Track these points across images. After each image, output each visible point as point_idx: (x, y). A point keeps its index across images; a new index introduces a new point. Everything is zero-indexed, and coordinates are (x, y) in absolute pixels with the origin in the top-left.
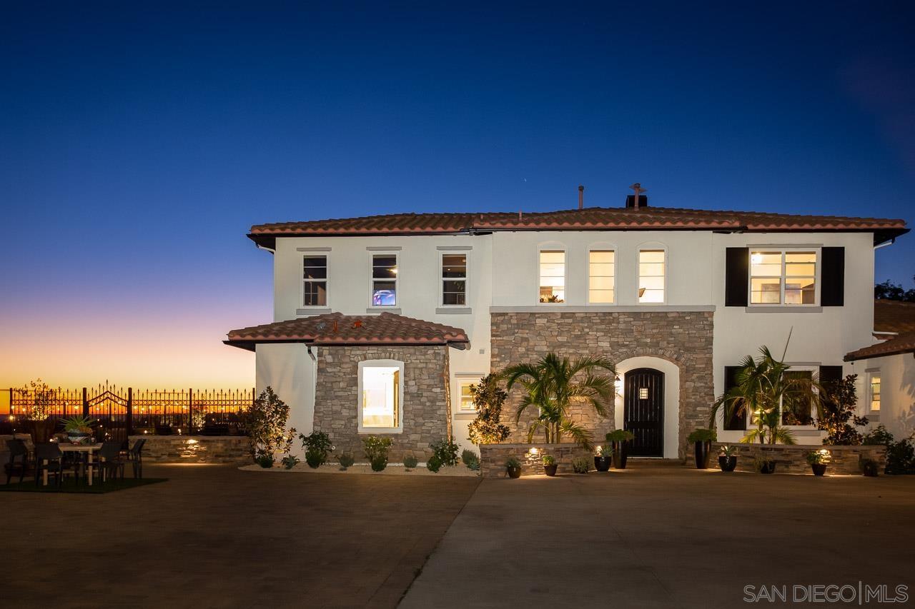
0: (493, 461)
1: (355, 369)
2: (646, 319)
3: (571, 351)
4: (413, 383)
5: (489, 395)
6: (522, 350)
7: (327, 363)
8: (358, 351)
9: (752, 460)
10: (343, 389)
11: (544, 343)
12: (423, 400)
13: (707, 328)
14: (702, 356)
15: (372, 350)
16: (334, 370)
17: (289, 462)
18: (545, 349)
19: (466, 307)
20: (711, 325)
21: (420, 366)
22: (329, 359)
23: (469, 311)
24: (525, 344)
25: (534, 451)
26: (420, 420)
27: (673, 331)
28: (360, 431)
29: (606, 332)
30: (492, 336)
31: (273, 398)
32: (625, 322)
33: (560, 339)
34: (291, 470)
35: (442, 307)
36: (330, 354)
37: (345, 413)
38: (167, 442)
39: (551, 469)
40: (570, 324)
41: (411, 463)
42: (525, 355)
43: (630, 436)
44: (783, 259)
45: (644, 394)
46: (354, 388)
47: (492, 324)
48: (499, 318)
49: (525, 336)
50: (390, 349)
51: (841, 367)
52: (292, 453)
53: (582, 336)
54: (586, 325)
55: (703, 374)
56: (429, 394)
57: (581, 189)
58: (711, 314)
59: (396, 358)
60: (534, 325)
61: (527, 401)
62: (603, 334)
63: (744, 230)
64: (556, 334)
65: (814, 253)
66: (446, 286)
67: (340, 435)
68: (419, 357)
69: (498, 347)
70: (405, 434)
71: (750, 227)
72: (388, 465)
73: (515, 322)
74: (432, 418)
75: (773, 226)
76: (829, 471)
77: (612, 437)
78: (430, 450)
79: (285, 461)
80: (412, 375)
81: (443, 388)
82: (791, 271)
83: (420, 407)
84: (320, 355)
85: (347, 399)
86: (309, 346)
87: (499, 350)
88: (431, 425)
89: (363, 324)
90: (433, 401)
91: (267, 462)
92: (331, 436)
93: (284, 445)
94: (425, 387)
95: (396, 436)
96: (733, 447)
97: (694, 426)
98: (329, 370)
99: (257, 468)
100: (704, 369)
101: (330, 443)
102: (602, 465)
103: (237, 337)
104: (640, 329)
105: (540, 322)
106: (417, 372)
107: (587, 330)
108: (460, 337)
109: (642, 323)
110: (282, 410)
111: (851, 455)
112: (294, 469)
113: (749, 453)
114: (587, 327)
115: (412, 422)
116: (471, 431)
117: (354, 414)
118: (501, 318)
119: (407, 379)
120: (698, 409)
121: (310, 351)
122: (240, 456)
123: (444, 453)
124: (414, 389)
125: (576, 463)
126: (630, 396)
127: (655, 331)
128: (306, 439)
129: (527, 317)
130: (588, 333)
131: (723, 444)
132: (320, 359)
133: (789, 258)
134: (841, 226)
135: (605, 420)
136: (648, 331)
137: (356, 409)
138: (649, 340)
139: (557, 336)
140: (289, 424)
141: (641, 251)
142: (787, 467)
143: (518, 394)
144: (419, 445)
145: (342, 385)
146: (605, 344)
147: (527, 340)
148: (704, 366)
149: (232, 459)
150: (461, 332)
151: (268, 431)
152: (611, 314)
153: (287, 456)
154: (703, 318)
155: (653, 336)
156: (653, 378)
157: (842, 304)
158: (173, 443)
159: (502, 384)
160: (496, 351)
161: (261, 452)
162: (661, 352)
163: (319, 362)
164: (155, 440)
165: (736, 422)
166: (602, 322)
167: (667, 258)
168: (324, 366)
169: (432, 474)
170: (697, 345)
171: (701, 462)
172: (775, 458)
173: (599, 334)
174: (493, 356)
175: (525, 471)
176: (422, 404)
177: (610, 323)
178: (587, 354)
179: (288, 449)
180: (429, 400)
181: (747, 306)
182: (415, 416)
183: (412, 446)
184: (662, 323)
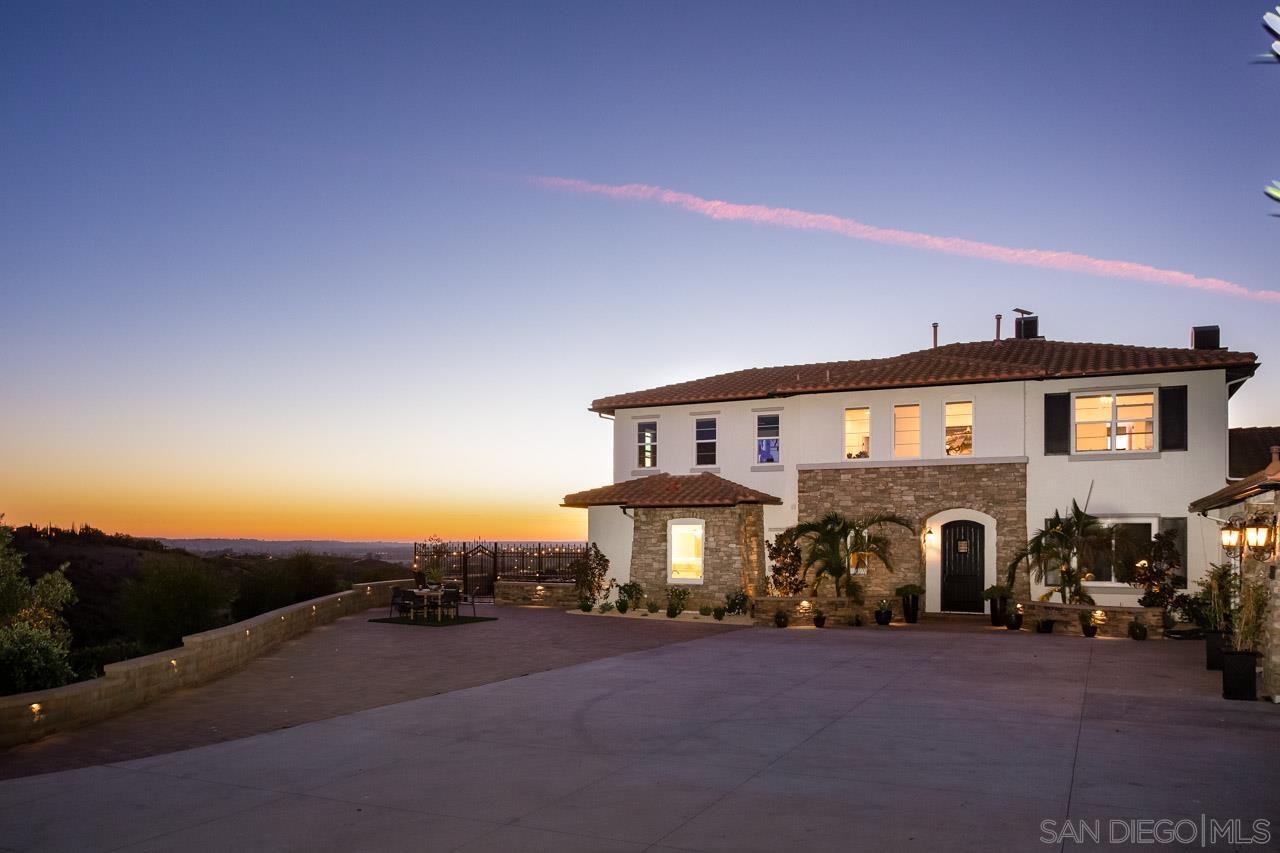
0: (764, 612)
1: (665, 527)
2: (954, 472)
3: (875, 505)
6: (827, 504)
7: (641, 523)
8: (667, 511)
10: (655, 545)
11: (850, 498)
12: (721, 554)
13: (1018, 479)
15: (677, 511)
16: (649, 528)
18: (850, 504)
19: (778, 464)
20: (1024, 476)
21: (719, 524)
22: (643, 518)
24: (830, 499)
25: (805, 603)
26: (718, 573)
27: (982, 484)
28: (670, 581)
29: (911, 487)
30: (800, 492)
31: (597, 552)
32: (930, 476)
33: (863, 493)
34: (603, 615)
35: (757, 465)
36: (644, 515)
37: (656, 565)
38: (521, 588)
39: (819, 621)
40: (874, 479)
42: (831, 510)
44: (1114, 402)
45: (962, 546)
46: (663, 544)
47: (799, 481)
48: (806, 475)
49: (831, 491)
50: (693, 509)
51: (1186, 520)
53: (886, 491)
54: (890, 479)
55: (1015, 527)
56: (726, 549)
58: (1025, 464)
59: (698, 516)
60: (839, 481)
62: (907, 488)
64: (861, 488)
65: (1152, 393)
66: (761, 445)
67: (652, 585)
68: (718, 516)
69: (804, 503)
70: (705, 585)
72: (683, 613)
73: (821, 478)
74: (728, 570)
75: (1103, 370)
78: (725, 600)
79: (603, 606)
80: (712, 532)
81: (739, 543)
82: (1122, 413)
83: (718, 560)
84: (636, 515)
85: (656, 553)
86: (625, 508)
87: (806, 505)
88: (727, 577)
90: (730, 556)
91: (587, 607)
92: (644, 585)
93: (603, 593)
94: (724, 543)
95: (698, 586)
98: (643, 528)
99: (579, 611)
100: (1016, 523)
101: (642, 591)
102: (883, 618)
103: (572, 501)
104: (946, 482)
105: (844, 477)
106: (716, 530)
107: (891, 485)
108: (769, 497)
109: (947, 476)
110: (604, 563)
111: (1125, 618)
114: (891, 482)
115: (711, 574)
117: (662, 566)
118: (808, 475)
119: (708, 535)
121: (625, 512)
123: (738, 603)
125: (848, 615)
126: (948, 549)
127: (961, 484)
128: (621, 588)
129: (833, 472)
130: (892, 487)
132: (636, 518)
133: (1121, 400)
136: (954, 484)
137: (666, 560)
138: (955, 493)
139: (861, 491)
140: (608, 576)
141: (949, 403)
144: (717, 595)
145: (654, 541)
146: (910, 498)
147: (832, 495)
148: (1015, 519)
152: (915, 467)
153: (605, 602)
154: (1013, 471)
155: (959, 489)
156: (974, 531)
157: (1186, 450)
158: (526, 588)
160: (803, 506)
162: (968, 505)
163: (635, 521)
166: (907, 476)
167: (975, 408)
170: (1007, 497)
171: (997, 619)
173: (903, 488)
174: (800, 511)
175: (796, 622)
176: (721, 558)
177: (914, 477)
178: (891, 509)
179: (606, 597)
180: (726, 555)
181: (1069, 454)
182: (714, 568)
183: (711, 596)
184: (969, 476)
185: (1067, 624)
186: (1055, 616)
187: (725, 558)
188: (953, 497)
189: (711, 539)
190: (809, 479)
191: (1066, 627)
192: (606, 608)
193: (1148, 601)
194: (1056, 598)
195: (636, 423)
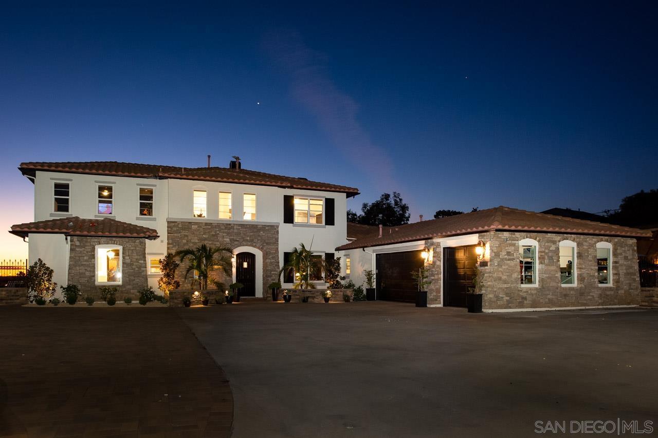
0: (176, 299)
1: (93, 250)
2: (248, 228)
3: (210, 243)
4: (127, 258)
5: (169, 265)
6: (185, 241)
7: (76, 246)
8: (96, 240)
9: (298, 297)
10: (86, 261)
11: (197, 238)
12: (134, 267)
13: (275, 233)
14: (273, 247)
15: (103, 240)
16: (81, 250)
17: (56, 302)
18: (197, 241)
19: (153, 217)
20: (278, 232)
21: (132, 248)
22: (78, 243)
23: (155, 219)
24: (186, 238)
25: (197, 293)
26: (132, 278)
27: (260, 234)
28: (97, 284)
29: (228, 234)
30: (168, 233)
31: (42, 265)
32: (236, 229)
33: (204, 236)
35: (139, 216)
36: (78, 241)
37: (88, 274)
39: (205, 302)
40: (209, 229)
41: (128, 301)
42: (186, 244)
43: (241, 286)
44: (309, 202)
45: (245, 265)
46: (93, 260)
47: (168, 227)
48: (172, 225)
49: (186, 234)
50: (114, 239)
51: (334, 254)
52: (56, 296)
53: (216, 235)
54: (218, 229)
55: (274, 255)
56: (137, 263)
57: (209, 157)
58: (278, 227)
59: (117, 243)
60: (191, 228)
61: (191, 268)
63: (291, 187)
65: (323, 200)
66: (142, 205)
67: (85, 286)
68: (131, 244)
69: (172, 239)
70: (125, 285)
71: (295, 186)
72: (116, 302)
73: (181, 226)
74: (139, 277)
75: (304, 187)
76: (331, 300)
77: (232, 287)
80: (127, 253)
81: (145, 261)
82: (312, 208)
83: (132, 271)
84: (71, 241)
85: (88, 266)
86: (66, 236)
87: (171, 241)
88: (138, 280)
89: (96, 225)
90: (140, 267)
91: (42, 302)
92: (79, 287)
93: (50, 292)
94: (135, 260)
95: (120, 286)
96: (289, 290)
97: (271, 281)
98: (77, 249)
99: (35, 305)
100: (275, 253)
101: (79, 290)
102: (230, 300)
103: (18, 229)
104: (244, 232)
105: (194, 227)
106: (130, 252)
107: (218, 232)
108: (154, 234)
109: (245, 230)
110: (50, 272)
112: (59, 306)
113: (297, 293)
114: (218, 231)
115: (128, 279)
116: (160, 283)
117: (92, 275)
119: (124, 255)
120: (272, 273)
121: (66, 239)
123: (147, 295)
124: (128, 261)
125: (217, 299)
126: (239, 266)
127: (251, 234)
128: (64, 289)
129: (187, 224)
130: (218, 234)
131: (285, 290)
132: (72, 243)
133: (312, 202)
134: (333, 189)
135: (228, 278)
136: (248, 234)
137: (94, 271)
139: (203, 234)
140: (53, 280)
141: (245, 194)
142: (313, 299)
143: (184, 265)
144: (132, 291)
145: (85, 258)
146: (227, 240)
147: (187, 236)
148: (274, 251)
150: (155, 231)
151: (40, 284)
152: (230, 224)
153: (52, 298)
154: (273, 229)
155: (251, 236)
156: (250, 257)
157: (334, 225)
159: (177, 260)
162: (254, 244)
163: (71, 245)
165: (289, 279)
166: (226, 228)
167: (256, 198)
168: (75, 247)
169: (142, 306)
170: (271, 241)
171: (275, 298)
172: (308, 295)
173: (224, 234)
174: (169, 244)
175: (192, 304)
176: (134, 269)
177: (230, 229)
178: (218, 244)
180: (137, 267)
181: (293, 223)
182: (129, 275)
183: (128, 292)
184: (255, 230)
188: (248, 240)
190: (175, 227)
195: (53, 182)
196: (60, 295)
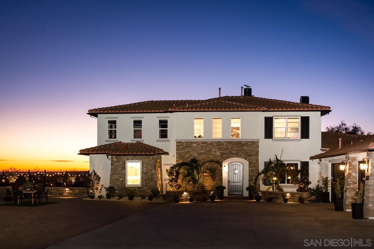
0: (170, 197)
1: (124, 164)
2: (234, 144)
3: (206, 156)
6: (188, 155)
7: (114, 161)
8: (125, 157)
9: (266, 197)
10: (120, 171)
11: (196, 153)
13: (256, 147)
14: (255, 158)
15: (130, 157)
16: (117, 164)
18: (196, 155)
19: (168, 139)
20: (258, 146)
21: (147, 162)
22: (115, 160)
23: (169, 141)
24: (189, 153)
25: (185, 193)
26: (148, 182)
27: (244, 148)
28: (126, 186)
29: (219, 149)
30: (177, 150)
31: (95, 174)
32: (226, 145)
34: (101, 200)
35: (159, 139)
36: (115, 158)
37: (121, 179)
38: (58, 189)
40: (205, 146)
41: (143, 197)
42: (189, 157)
44: (287, 121)
46: (124, 170)
47: (177, 146)
48: (179, 144)
49: (189, 150)
50: (137, 156)
51: (308, 162)
52: (102, 194)
53: (210, 151)
54: (211, 146)
56: (151, 172)
58: (258, 142)
59: (139, 159)
60: (192, 146)
62: (217, 150)
64: (200, 149)
65: (298, 118)
66: (161, 131)
67: (119, 187)
68: (147, 159)
69: (179, 154)
70: (142, 187)
72: (134, 198)
73: (185, 145)
74: (152, 181)
77: (218, 189)
78: (151, 193)
79: (99, 197)
80: (145, 166)
81: (156, 170)
82: (289, 125)
84: (112, 158)
85: (121, 174)
86: (107, 156)
87: (179, 155)
88: (151, 184)
89: (128, 147)
91: (93, 197)
92: (116, 188)
93: (99, 191)
94: (149, 170)
95: (139, 188)
97: (252, 184)
98: (115, 164)
99: (89, 199)
100: (255, 163)
101: (115, 190)
102: (213, 198)
103: (83, 152)
104: (231, 148)
105: (194, 145)
107: (212, 148)
109: (232, 145)
110: (99, 178)
111: (297, 195)
113: (265, 195)
114: (212, 147)
115: (145, 183)
116: (167, 186)
117: (124, 180)
118: (180, 144)
119: (143, 167)
120: (253, 178)
122: (84, 194)
123: (156, 194)
124: (145, 171)
127: (237, 148)
128: (106, 189)
129: (189, 143)
130: (212, 149)
133: (289, 120)
136: (234, 148)
137: (125, 178)
138: (235, 152)
139: (201, 150)
140: (101, 183)
141: (232, 118)
144: (147, 191)
145: (120, 169)
146: (219, 154)
147: (189, 152)
148: (255, 161)
149: (81, 196)
150: (162, 150)
151: (94, 186)
152: (220, 142)
153: (100, 195)
154: (255, 144)
155: (236, 150)
157: (309, 138)
158: (60, 190)
160: (178, 156)
161: (91, 193)
162: (239, 156)
163: (112, 161)
164: (54, 189)
166: (217, 145)
167: (242, 121)
169: (150, 201)
170: (253, 153)
173: (216, 150)
174: (177, 158)
175: (182, 200)
176: (148, 176)
177: (220, 146)
178: (212, 157)
179: (100, 192)
180: (151, 175)
181: (272, 139)
182: (146, 181)
183: (145, 191)
184: (239, 146)
185: (277, 198)
186: (273, 196)
187: (150, 176)
188: (234, 153)
189: (145, 168)
190: (181, 146)
191: (277, 199)
192: (100, 197)
193: (300, 190)
194: (271, 190)
195: (107, 120)
196: (104, 193)
